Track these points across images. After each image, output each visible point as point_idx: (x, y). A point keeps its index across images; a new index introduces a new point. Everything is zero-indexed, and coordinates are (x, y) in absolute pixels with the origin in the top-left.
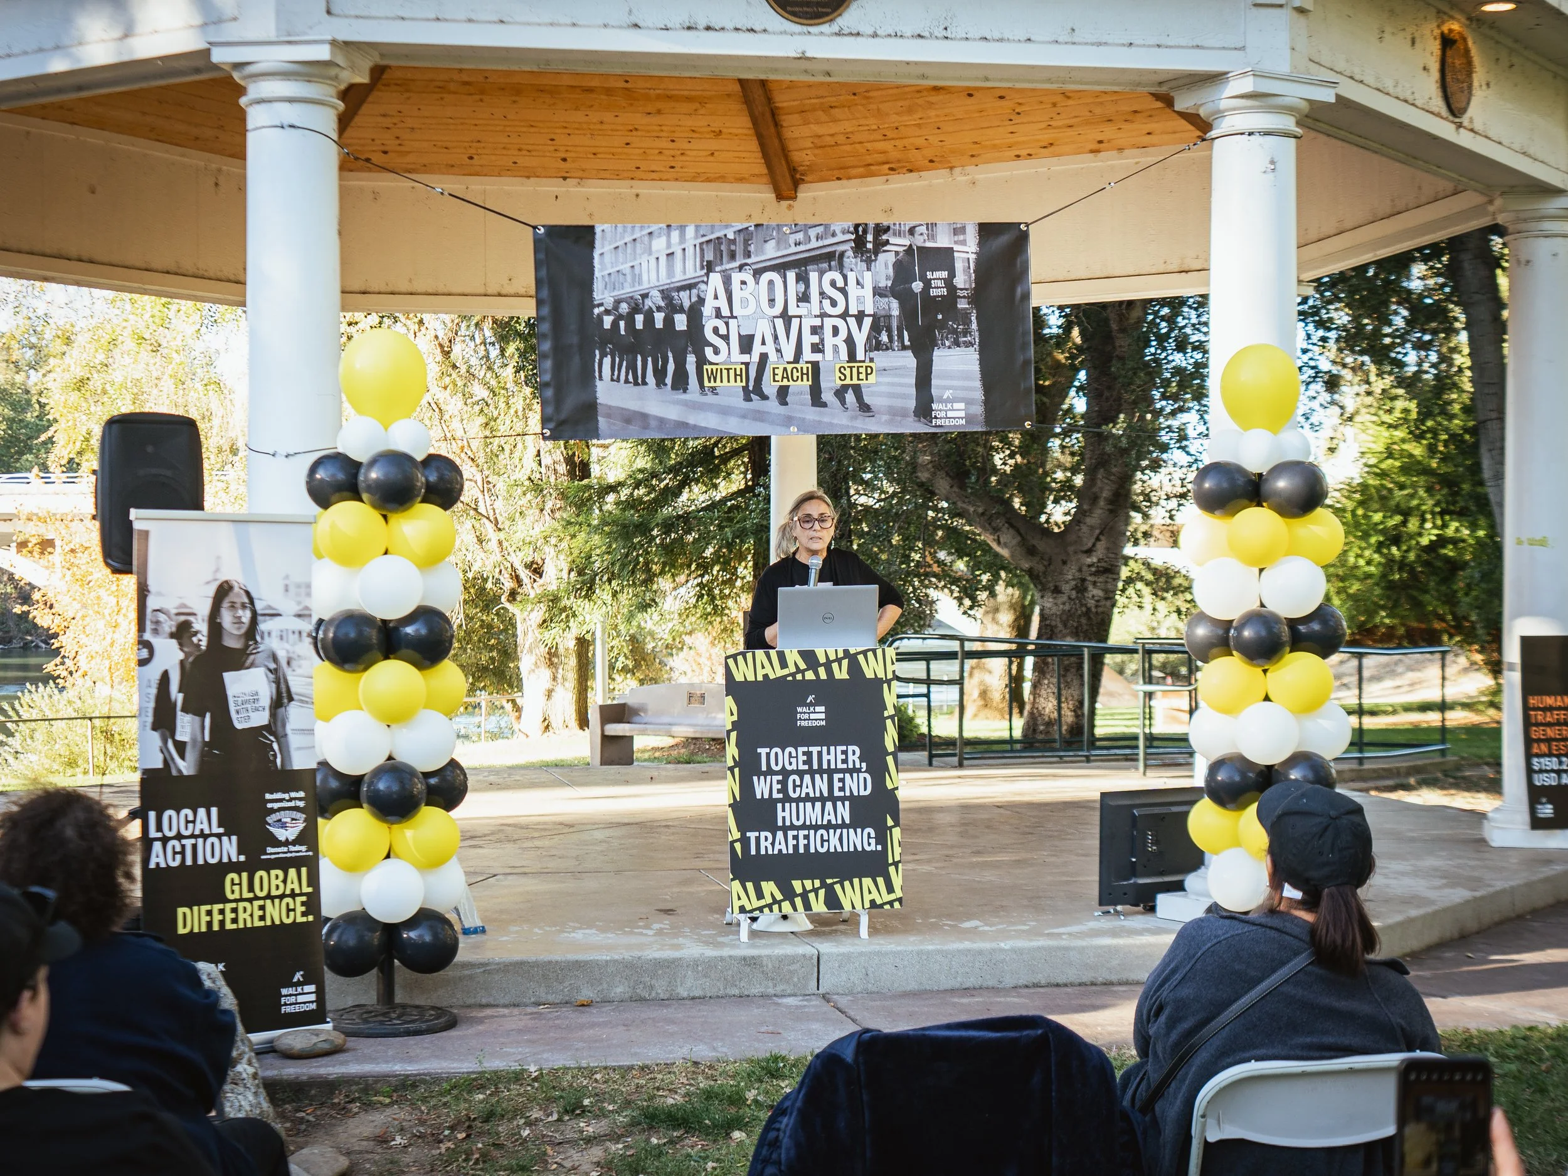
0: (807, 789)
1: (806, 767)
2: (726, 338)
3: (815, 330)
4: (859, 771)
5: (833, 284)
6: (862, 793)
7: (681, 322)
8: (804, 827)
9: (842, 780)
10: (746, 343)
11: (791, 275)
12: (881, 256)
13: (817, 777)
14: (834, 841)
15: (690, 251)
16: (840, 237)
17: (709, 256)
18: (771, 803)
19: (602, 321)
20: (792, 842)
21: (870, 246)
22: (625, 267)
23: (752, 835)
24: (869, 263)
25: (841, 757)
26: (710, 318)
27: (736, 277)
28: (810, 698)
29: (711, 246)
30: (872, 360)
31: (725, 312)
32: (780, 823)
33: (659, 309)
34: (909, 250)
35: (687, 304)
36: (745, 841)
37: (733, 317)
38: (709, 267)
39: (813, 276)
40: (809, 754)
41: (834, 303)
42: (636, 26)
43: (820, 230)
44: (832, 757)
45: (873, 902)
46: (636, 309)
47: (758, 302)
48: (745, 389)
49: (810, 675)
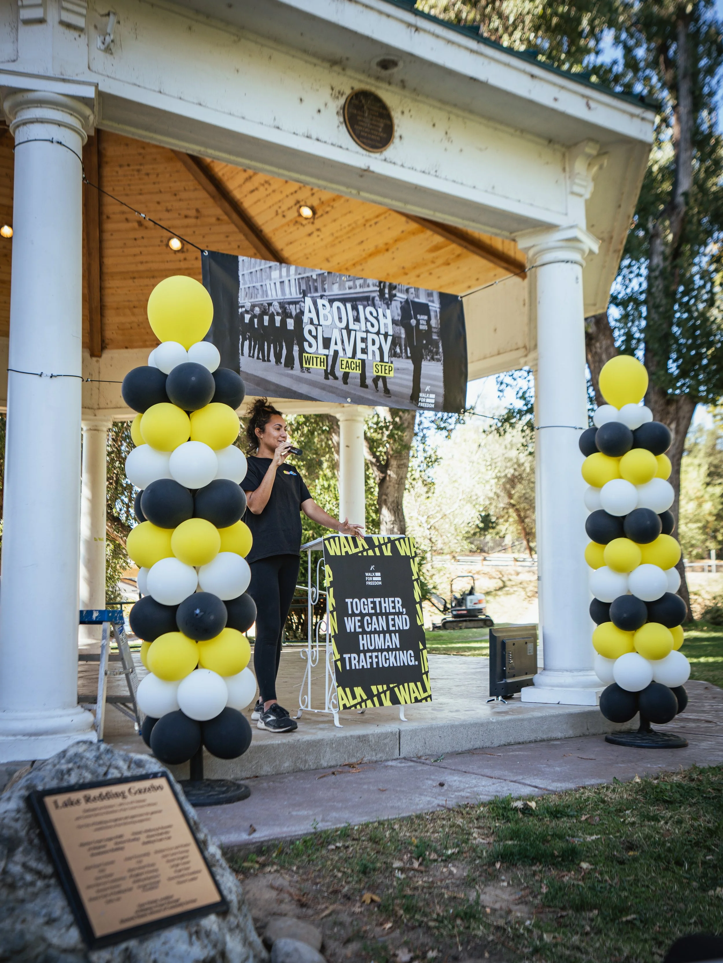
0: (375, 626)
1: (373, 611)
2: (316, 338)
3: (364, 340)
4: (402, 614)
5: (371, 313)
6: (405, 628)
7: (290, 324)
8: (375, 650)
9: (393, 620)
10: (327, 343)
11: (349, 306)
12: (393, 303)
13: (380, 617)
14: (392, 659)
15: (293, 282)
16: (372, 288)
17: (304, 287)
18: (355, 635)
19: (243, 318)
20: (369, 660)
21: (387, 296)
22: (258, 285)
23: (346, 656)
24: (388, 306)
25: (392, 605)
26: (307, 324)
27: (320, 302)
28: (372, 567)
29: (304, 281)
30: (392, 363)
31: (316, 321)
32: (362, 648)
33: (278, 314)
34: (407, 301)
35: (294, 313)
36: (342, 660)
37: (319, 325)
38: (304, 294)
39: (361, 308)
40: (374, 603)
41: (373, 326)
42: (278, 128)
43: (361, 281)
44: (387, 605)
45: (416, 698)
46: (264, 312)
47: (333, 318)
48: (326, 371)
49: (371, 553)
